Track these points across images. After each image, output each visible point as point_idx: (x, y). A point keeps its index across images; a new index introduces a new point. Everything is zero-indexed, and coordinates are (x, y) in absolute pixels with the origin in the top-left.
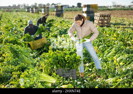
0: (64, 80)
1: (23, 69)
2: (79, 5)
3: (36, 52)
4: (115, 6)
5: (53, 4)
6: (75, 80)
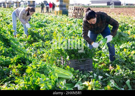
0: (81, 74)
4: (76, 4)
6: (94, 74)
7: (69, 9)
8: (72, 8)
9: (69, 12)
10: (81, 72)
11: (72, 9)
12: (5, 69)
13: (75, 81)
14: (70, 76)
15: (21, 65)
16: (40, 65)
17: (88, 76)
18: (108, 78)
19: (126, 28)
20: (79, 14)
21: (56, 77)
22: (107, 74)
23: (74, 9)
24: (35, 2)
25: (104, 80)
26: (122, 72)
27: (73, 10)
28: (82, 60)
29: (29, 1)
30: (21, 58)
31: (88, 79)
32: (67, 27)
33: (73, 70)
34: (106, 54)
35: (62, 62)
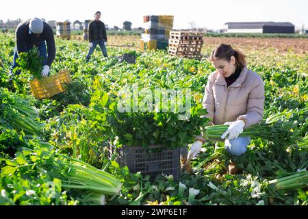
0: (146, 181)
1: (11, 148)
2: (127, 25)
3: (48, 105)
4: (195, 30)
5: (77, 22)
6: (181, 184)
7: (171, 37)
8: (177, 36)
9: (171, 45)
10: (147, 178)
11: (177, 38)
13: (128, 199)
14: (116, 186)
16: (39, 159)
17: (162, 188)
18: (213, 194)
19: (289, 79)
20: (191, 49)
22: (211, 185)
23: (182, 38)
25: (203, 199)
27: (178, 41)
28: (153, 149)
29: (86, 21)
31: (163, 195)
33: (127, 173)
35: (111, 151)
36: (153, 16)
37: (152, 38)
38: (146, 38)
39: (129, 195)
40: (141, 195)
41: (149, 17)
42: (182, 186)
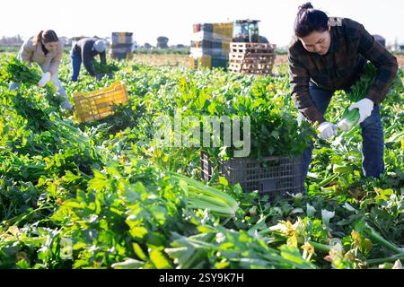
2: (163, 41)
3: (99, 127)
6: (308, 205)
7: (232, 51)
8: (241, 48)
9: (232, 61)
10: (266, 198)
11: (241, 51)
12: (25, 186)
13: (246, 222)
14: (231, 206)
15: (75, 173)
16: (134, 169)
17: (287, 210)
18: (352, 217)
20: (259, 67)
21: (182, 192)
22: (348, 207)
23: (247, 51)
24: (131, 34)
25: (339, 223)
26: (397, 202)
27: (243, 55)
28: (268, 163)
29: (114, 34)
30: (77, 156)
32: (224, 94)
33: (240, 192)
34: (344, 157)
35: (206, 172)
36: (205, 25)
37: (204, 53)
38: (197, 53)
39: (247, 218)
40: (263, 218)
41: (200, 25)
42: (310, 208)
